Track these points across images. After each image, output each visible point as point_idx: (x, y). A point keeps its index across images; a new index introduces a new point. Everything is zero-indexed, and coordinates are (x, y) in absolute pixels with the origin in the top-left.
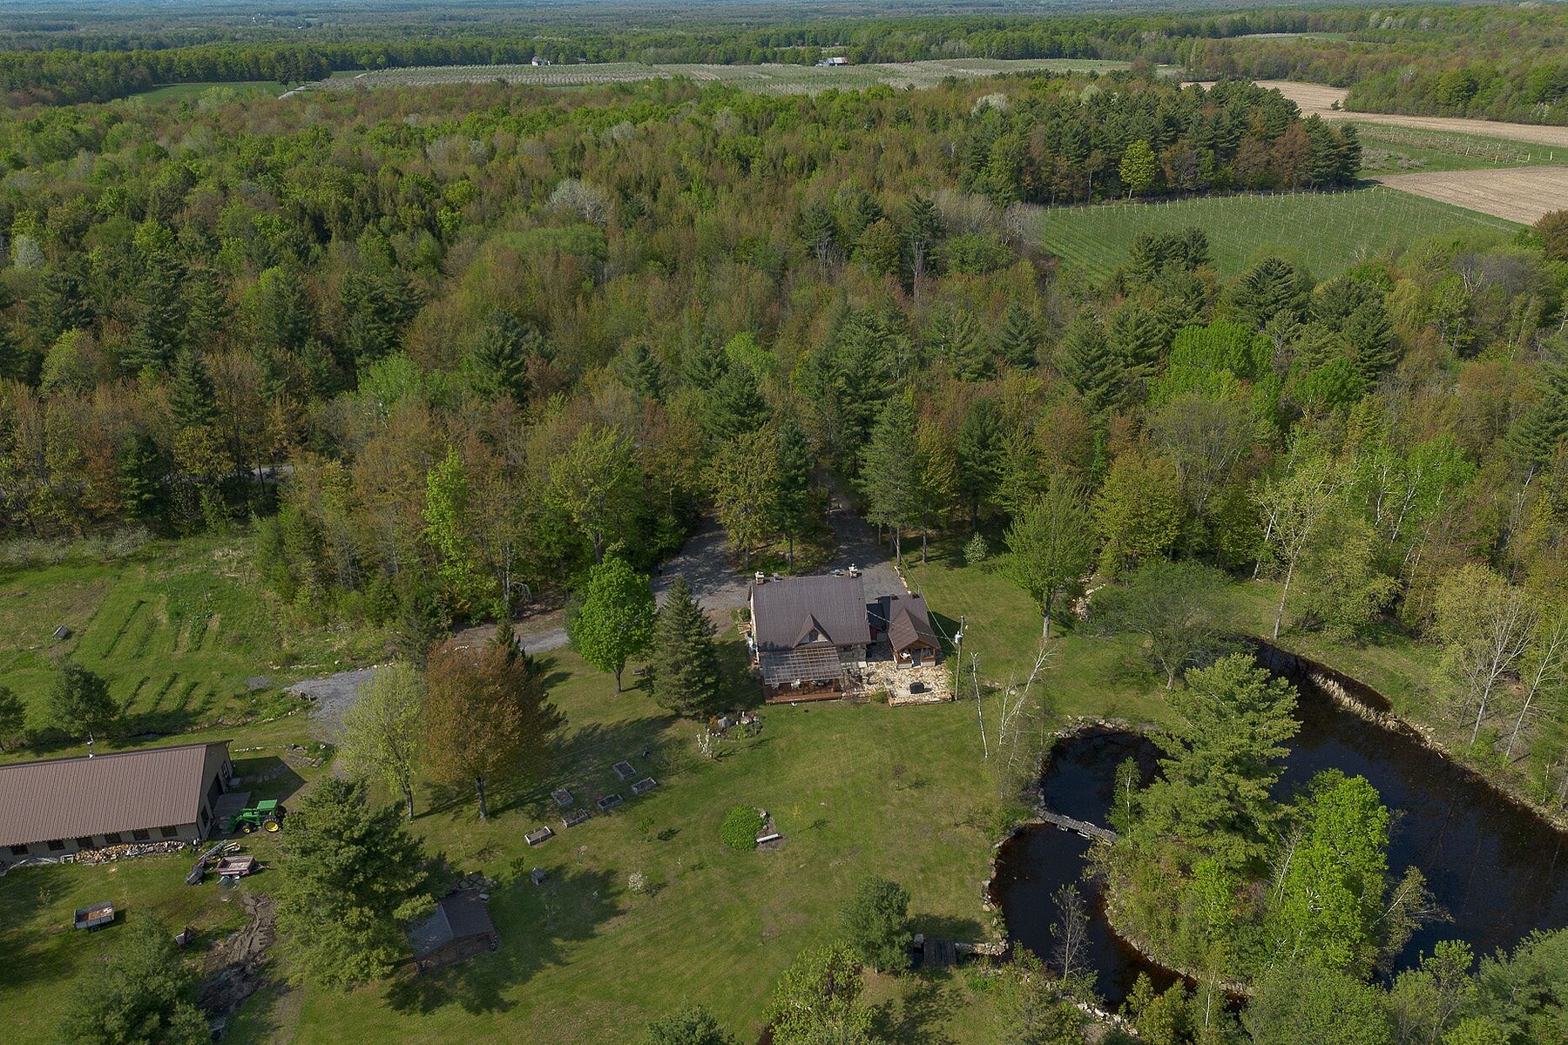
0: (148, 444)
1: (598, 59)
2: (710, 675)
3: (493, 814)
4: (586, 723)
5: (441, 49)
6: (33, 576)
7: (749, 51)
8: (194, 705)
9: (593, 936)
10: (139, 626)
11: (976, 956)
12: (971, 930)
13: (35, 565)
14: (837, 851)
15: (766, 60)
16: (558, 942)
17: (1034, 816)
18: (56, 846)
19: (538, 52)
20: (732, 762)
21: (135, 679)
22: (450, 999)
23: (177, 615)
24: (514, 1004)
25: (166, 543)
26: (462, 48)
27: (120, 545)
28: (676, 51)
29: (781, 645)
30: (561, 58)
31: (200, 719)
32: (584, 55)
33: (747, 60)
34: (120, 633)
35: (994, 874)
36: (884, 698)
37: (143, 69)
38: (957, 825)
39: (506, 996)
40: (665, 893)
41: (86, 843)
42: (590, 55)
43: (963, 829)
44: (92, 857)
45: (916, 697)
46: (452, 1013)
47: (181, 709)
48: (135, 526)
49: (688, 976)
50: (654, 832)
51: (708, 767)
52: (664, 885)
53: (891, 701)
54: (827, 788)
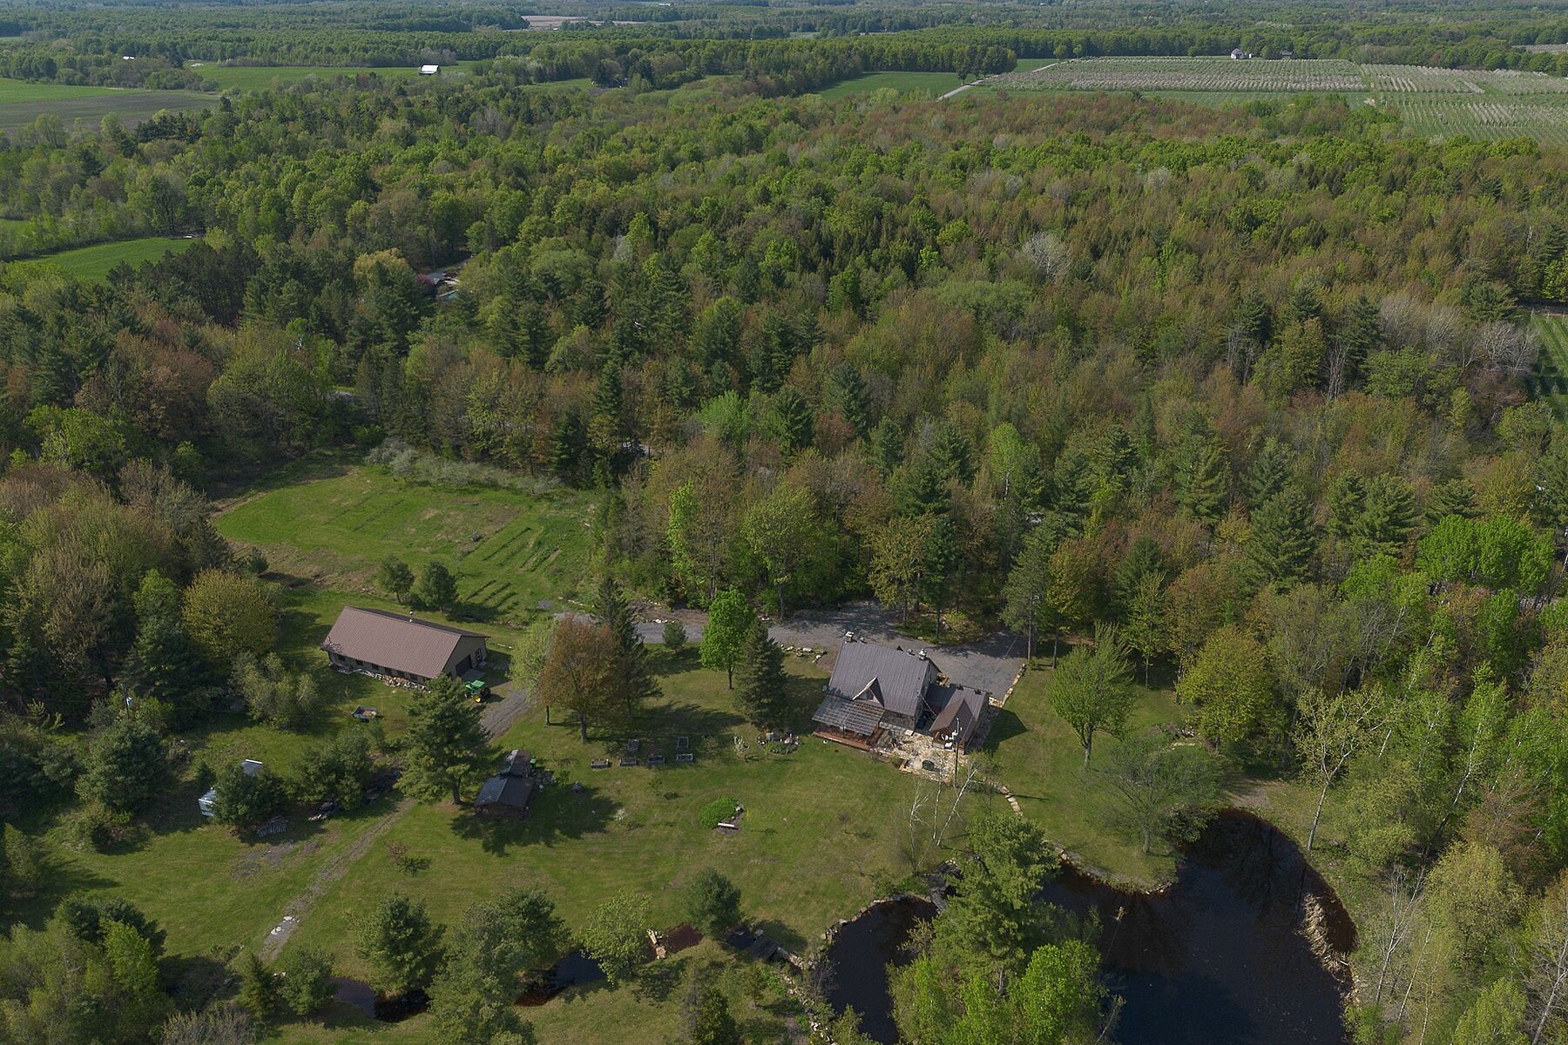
0: (574, 421)
1: (1307, 54)
2: (767, 697)
3: (588, 739)
4: (693, 702)
5: (1142, 38)
6: (490, 493)
7: (1485, 55)
8: (501, 608)
9: (579, 838)
10: (515, 546)
11: (785, 961)
12: (798, 944)
13: (494, 485)
14: (764, 854)
15: (1502, 65)
16: (557, 832)
17: (926, 894)
18: (375, 667)
19: (1243, 43)
20: (754, 766)
21: (488, 580)
22: (480, 837)
23: (539, 544)
24: (508, 855)
25: (570, 490)
26: (1164, 38)
27: (539, 486)
28: (1395, 50)
29: (846, 694)
30: (1264, 51)
31: (500, 618)
32: (1291, 48)
33: (1478, 65)
34: (504, 546)
35: (855, 919)
36: (898, 763)
37: (857, 59)
38: (862, 875)
39: (507, 849)
40: (638, 831)
41: (388, 671)
42: (1297, 50)
43: (864, 881)
44: (389, 680)
45: (925, 772)
46: (476, 845)
47: (495, 608)
48: (553, 475)
49: (606, 886)
50: (664, 790)
51: (736, 762)
52: (641, 826)
53: (902, 768)
54: (798, 811)
